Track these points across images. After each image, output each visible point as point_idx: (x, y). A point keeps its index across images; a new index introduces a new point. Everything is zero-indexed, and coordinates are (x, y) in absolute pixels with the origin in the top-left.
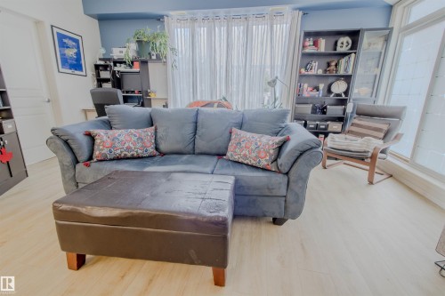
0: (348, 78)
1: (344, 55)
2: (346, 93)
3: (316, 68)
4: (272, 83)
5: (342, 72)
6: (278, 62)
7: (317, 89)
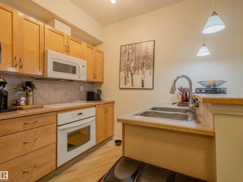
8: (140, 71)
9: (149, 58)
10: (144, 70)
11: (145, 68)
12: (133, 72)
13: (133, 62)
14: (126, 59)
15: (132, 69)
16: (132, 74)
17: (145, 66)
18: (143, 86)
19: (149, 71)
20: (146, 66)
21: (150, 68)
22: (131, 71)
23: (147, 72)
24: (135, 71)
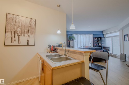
0: (101, 43)
1: (99, 40)
2: (101, 45)
3: (96, 42)
4: (91, 44)
5: (100, 42)
6: (90, 41)
7: (97, 44)
8: (26, 35)
9: (33, 28)
10: (29, 34)
11: (29, 33)
12: (19, 34)
13: (20, 28)
14: (12, 24)
15: (18, 32)
16: (18, 36)
17: (29, 32)
18: (27, 44)
19: (32, 35)
20: (31, 32)
21: (33, 34)
22: (18, 33)
23: (31, 36)
24: (21, 34)
